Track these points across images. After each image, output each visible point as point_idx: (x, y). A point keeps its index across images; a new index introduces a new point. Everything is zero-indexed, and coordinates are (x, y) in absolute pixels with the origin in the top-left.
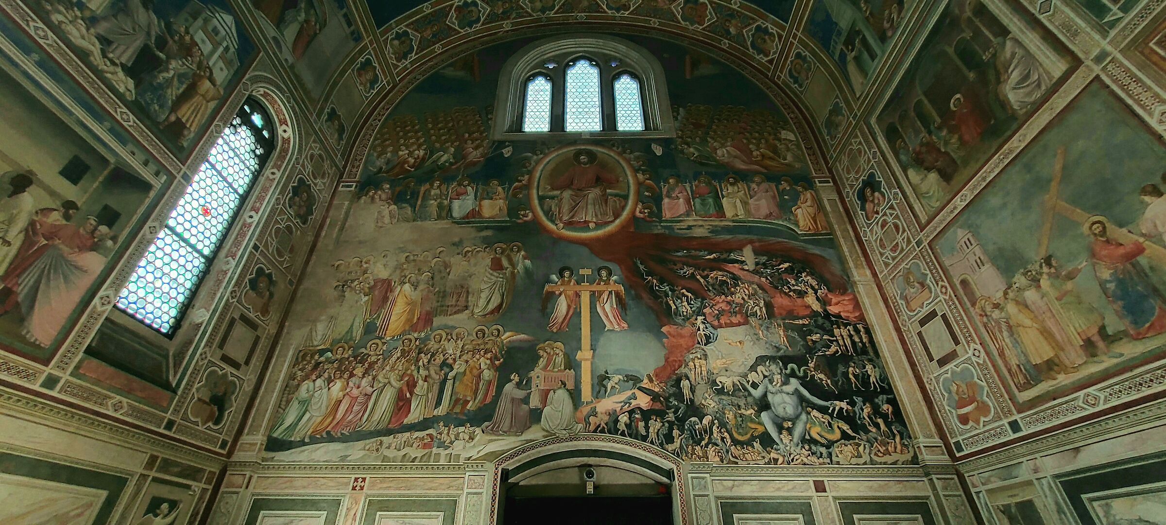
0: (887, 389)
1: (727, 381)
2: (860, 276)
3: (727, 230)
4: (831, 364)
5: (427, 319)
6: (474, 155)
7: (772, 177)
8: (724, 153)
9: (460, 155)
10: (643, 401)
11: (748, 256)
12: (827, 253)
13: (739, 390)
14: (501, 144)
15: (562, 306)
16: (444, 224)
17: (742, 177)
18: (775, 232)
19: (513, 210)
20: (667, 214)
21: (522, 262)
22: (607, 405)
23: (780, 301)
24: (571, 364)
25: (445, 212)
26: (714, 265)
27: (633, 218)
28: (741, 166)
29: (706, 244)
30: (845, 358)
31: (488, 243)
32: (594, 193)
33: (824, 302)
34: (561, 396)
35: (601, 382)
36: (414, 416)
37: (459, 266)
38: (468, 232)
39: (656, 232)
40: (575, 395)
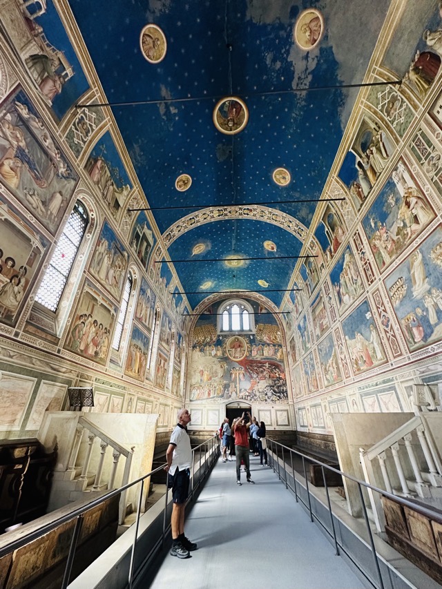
0: (286, 392)
1: (261, 390)
2: (287, 369)
3: (264, 359)
4: (278, 387)
5: (211, 379)
6: (214, 339)
7: (274, 346)
8: (265, 338)
9: (211, 339)
10: (247, 394)
11: (267, 365)
12: (282, 364)
13: (263, 392)
14: (219, 336)
15: (233, 376)
16: (211, 357)
17: (269, 345)
18: (273, 359)
19: (223, 354)
20: (253, 355)
21: (226, 367)
22: (241, 394)
23: (272, 375)
24: (236, 387)
25: (210, 354)
26: (261, 367)
27: (246, 356)
28: (268, 342)
29: (260, 363)
30: (281, 386)
31: (220, 362)
32: (239, 349)
33: (279, 375)
34: (234, 393)
35: (240, 390)
36: (211, 396)
37: (215, 367)
38: (215, 359)
39: (251, 359)
40: (236, 393)
